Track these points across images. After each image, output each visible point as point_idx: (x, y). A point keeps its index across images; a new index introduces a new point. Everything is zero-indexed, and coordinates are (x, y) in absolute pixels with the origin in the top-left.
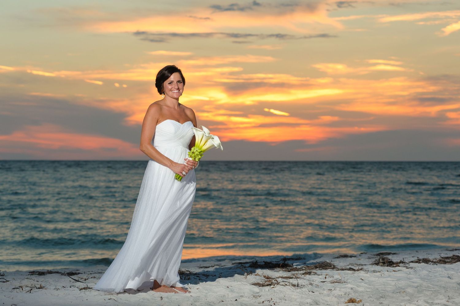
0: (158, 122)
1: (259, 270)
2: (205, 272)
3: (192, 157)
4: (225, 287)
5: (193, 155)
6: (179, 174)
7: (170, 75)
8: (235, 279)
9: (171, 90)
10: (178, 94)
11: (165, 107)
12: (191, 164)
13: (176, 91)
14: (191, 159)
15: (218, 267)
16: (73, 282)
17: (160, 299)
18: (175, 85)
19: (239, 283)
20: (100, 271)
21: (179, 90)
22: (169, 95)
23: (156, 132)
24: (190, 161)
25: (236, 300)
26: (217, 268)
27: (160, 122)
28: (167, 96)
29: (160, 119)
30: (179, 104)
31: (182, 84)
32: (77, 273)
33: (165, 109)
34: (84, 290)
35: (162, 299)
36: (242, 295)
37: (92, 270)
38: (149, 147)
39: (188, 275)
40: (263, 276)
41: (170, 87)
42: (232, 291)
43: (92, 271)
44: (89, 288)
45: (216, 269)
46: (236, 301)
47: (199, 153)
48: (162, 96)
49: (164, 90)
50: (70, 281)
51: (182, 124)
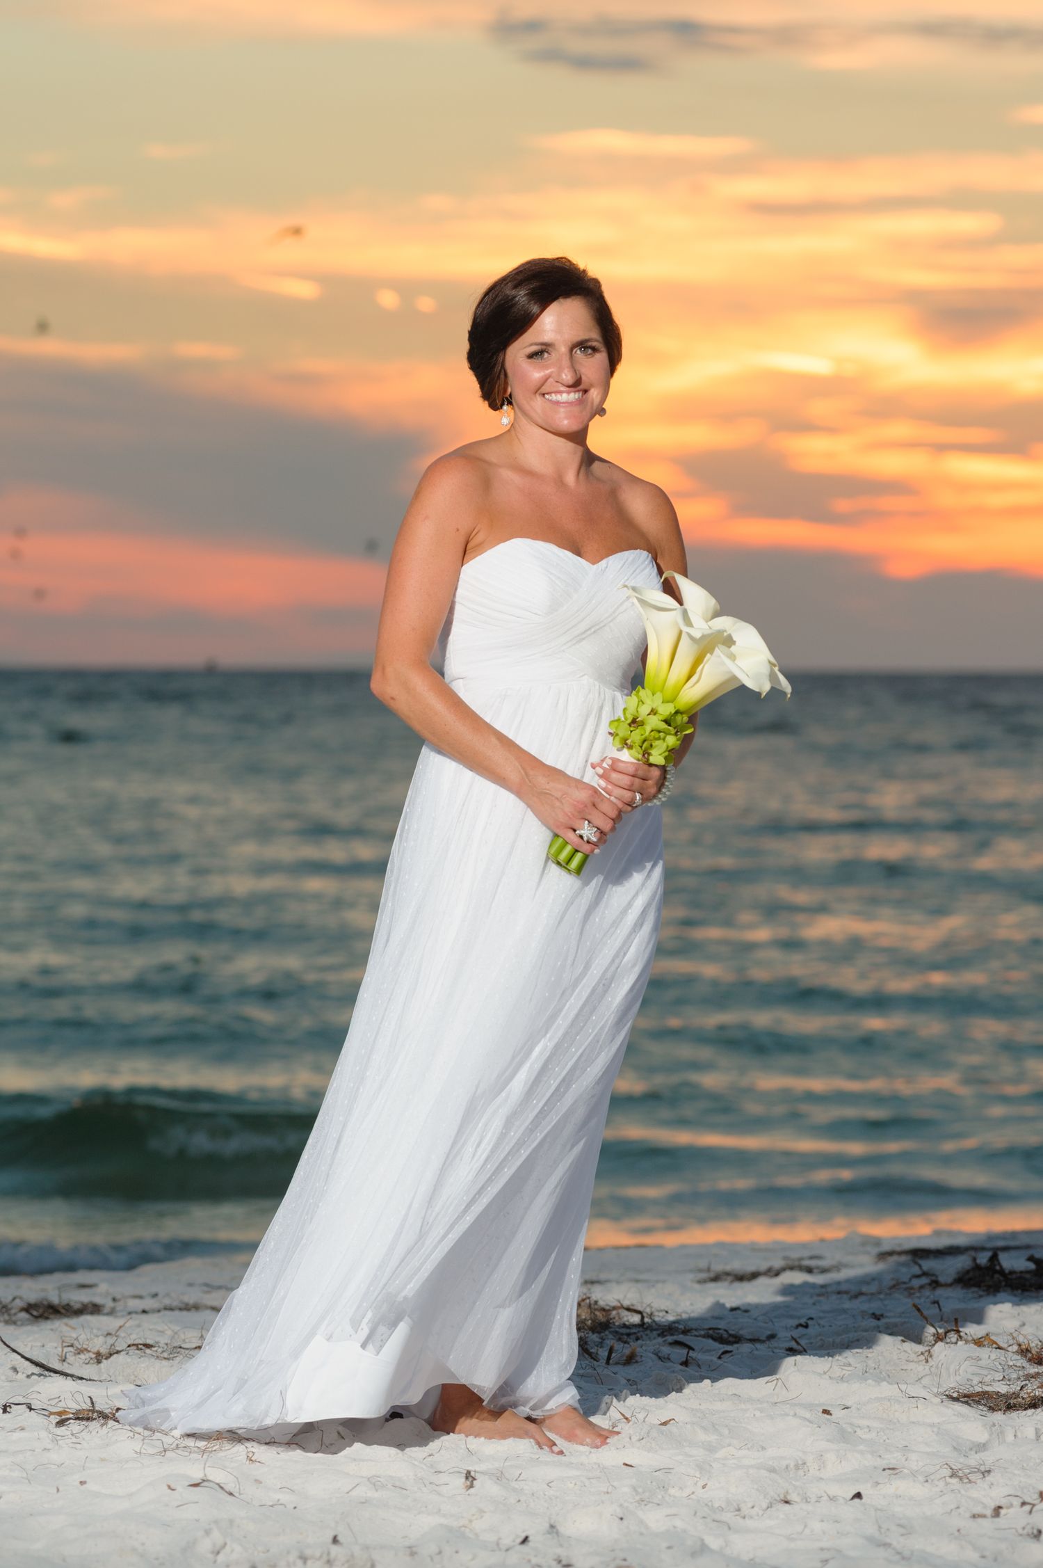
0: (466, 552)
1: (1000, 1307)
2: (719, 1318)
3: (630, 747)
4: (808, 1415)
5: (636, 736)
6: (560, 832)
7: (535, 309)
8: (871, 1363)
9: (544, 390)
10: (576, 409)
11: (507, 474)
12: (626, 780)
13: (564, 397)
14: (626, 756)
15: (797, 1278)
16: (28, 1376)
17: (461, 1481)
18: (557, 369)
19: (887, 1390)
20: (191, 1298)
21: (585, 391)
22: (533, 414)
23: (458, 608)
24: (621, 766)
25: (858, 1495)
26: (792, 1286)
27: (481, 548)
28: (523, 421)
29: (480, 538)
30: (589, 459)
31: (601, 357)
32: (77, 1306)
33: (509, 484)
34: (75, 1426)
35: (471, 1486)
36: (893, 1463)
37: (154, 1290)
38: (420, 683)
39: (628, 1333)
40: (1015, 1348)
41: (535, 373)
42: (845, 1436)
43: (155, 1295)
44: (105, 1416)
45: (788, 1290)
46: (857, 1500)
47: (667, 722)
48: (505, 417)
49: (509, 390)
50: (15, 1370)
51: (594, 563)
